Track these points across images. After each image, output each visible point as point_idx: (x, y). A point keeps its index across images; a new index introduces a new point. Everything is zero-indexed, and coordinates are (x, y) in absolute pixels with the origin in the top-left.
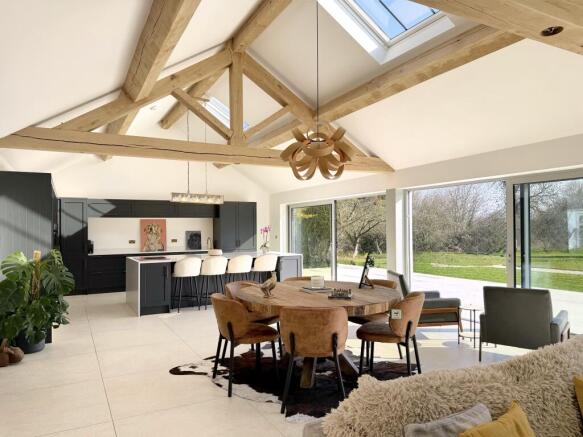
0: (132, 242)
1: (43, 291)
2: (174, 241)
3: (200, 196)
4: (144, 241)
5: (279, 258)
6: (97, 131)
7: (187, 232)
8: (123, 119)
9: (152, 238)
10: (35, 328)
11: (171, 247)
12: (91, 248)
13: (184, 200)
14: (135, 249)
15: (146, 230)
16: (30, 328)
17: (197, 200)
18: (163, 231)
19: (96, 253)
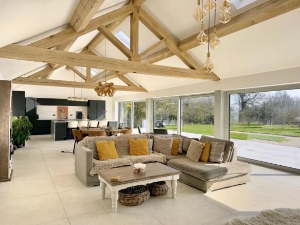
0: (54, 115)
1: (23, 129)
2: (71, 115)
3: (79, 98)
4: (59, 115)
5: (108, 122)
6: (39, 78)
7: (77, 112)
8: (48, 74)
9: (62, 114)
10: (20, 140)
11: (69, 118)
12: (38, 117)
13: (73, 100)
14: (55, 118)
15: (60, 111)
16: (19, 140)
17: (77, 100)
18: (67, 111)
19: (39, 119)
